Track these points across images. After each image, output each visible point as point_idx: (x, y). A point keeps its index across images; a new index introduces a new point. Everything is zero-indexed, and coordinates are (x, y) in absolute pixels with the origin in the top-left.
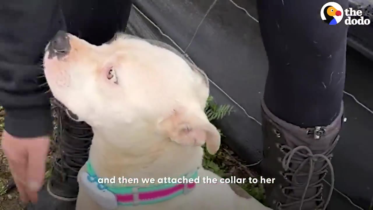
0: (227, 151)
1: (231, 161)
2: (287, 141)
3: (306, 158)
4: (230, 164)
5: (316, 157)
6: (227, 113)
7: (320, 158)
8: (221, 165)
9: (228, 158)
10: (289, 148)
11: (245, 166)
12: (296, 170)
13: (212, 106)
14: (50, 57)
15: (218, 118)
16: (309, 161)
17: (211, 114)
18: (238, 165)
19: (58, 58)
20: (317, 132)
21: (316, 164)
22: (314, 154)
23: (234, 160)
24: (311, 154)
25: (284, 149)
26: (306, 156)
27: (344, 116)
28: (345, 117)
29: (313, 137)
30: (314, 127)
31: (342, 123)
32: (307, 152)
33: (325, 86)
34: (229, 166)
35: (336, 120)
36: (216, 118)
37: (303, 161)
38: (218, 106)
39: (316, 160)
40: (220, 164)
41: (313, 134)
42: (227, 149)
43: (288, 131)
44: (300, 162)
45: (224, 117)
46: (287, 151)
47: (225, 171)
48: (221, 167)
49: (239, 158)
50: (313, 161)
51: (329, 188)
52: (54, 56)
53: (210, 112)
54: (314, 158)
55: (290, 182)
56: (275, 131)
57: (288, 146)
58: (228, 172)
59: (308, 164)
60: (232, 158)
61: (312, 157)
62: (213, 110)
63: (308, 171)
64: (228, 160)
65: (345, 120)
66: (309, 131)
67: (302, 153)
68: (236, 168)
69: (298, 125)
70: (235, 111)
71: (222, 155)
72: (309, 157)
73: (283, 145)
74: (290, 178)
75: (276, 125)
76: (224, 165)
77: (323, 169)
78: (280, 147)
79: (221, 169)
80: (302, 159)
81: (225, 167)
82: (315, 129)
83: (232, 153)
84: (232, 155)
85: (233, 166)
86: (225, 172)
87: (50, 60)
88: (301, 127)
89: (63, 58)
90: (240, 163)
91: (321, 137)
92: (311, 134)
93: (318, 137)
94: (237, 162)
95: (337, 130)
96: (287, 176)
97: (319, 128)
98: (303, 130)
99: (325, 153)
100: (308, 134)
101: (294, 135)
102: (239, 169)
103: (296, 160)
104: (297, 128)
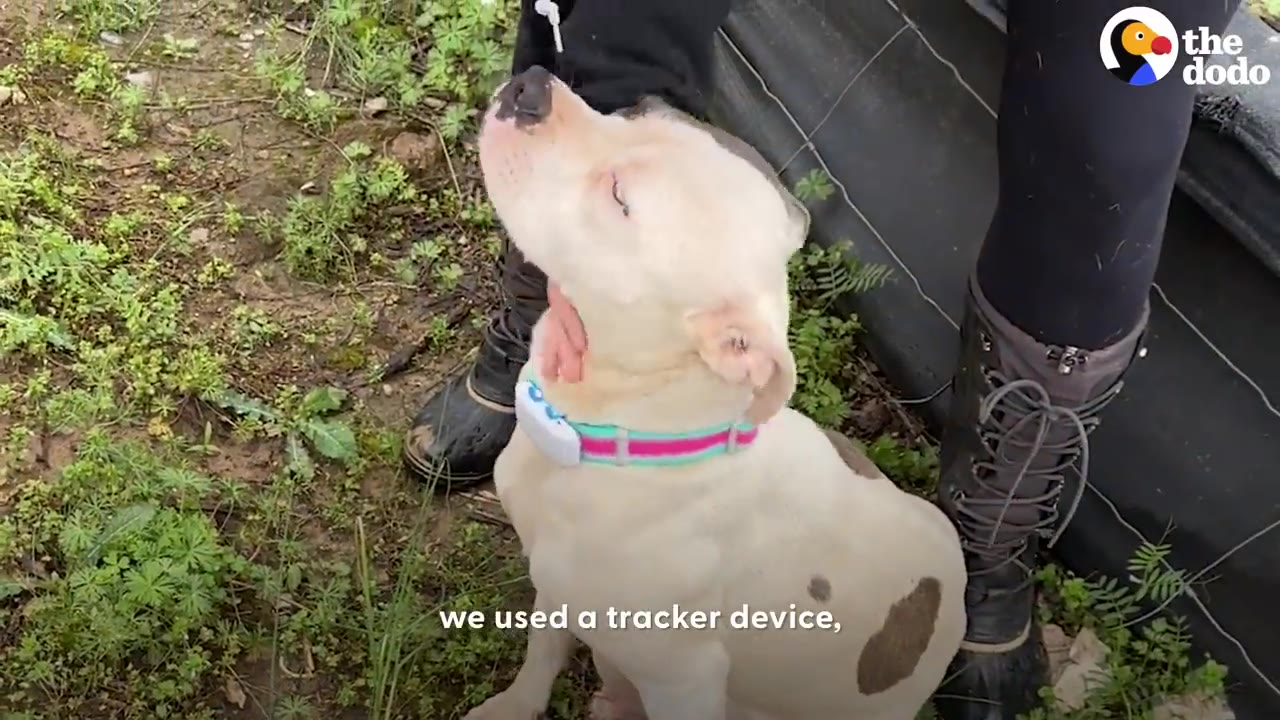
0: (864, 364)
1: (869, 386)
2: (1003, 363)
3: (1034, 409)
4: (868, 391)
5: (1057, 413)
6: (879, 281)
7: (1064, 416)
8: (848, 391)
9: (864, 377)
10: (1003, 379)
11: (897, 402)
12: (1009, 429)
13: (847, 261)
14: (501, 115)
15: (857, 290)
16: (1039, 417)
17: (843, 278)
18: (882, 396)
19: (519, 125)
20: (1067, 358)
21: (1053, 427)
22: (1052, 404)
23: (876, 384)
24: (1046, 403)
25: (993, 379)
26: (1035, 405)
27: (1142, 342)
28: (1145, 346)
29: (1057, 366)
30: (1063, 346)
31: (1134, 356)
32: (1040, 397)
33: (1100, 265)
34: (863, 396)
35: (1121, 343)
36: (855, 287)
37: (1026, 414)
38: (860, 266)
39: (1054, 418)
40: (844, 389)
41: (1058, 359)
42: (866, 359)
43: (1009, 342)
44: (1020, 416)
45: (871, 289)
46: (999, 384)
47: (852, 404)
48: (845, 395)
49: (887, 382)
50: (1048, 419)
51: (1077, 479)
52: (510, 116)
53: (842, 275)
54: (1052, 412)
55: (992, 453)
56: (983, 336)
57: (1003, 373)
58: (859, 409)
59: (1036, 422)
60: (873, 381)
61: (1046, 409)
62: (848, 270)
63: (1033, 439)
64: (863, 383)
65: (1143, 353)
66: (1052, 352)
67: (1028, 395)
68: (877, 403)
69: (1030, 334)
70: (896, 280)
71: (853, 369)
72: (1042, 408)
73: (993, 369)
74: (994, 444)
75: (987, 324)
76: (852, 391)
77: (1069, 443)
78: (986, 372)
79: (844, 399)
80: (1026, 410)
81: (855, 396)
82: (1065, 352)
83: (874, 368)
84: (874, 373)
85: (872, 397)
86: (853, 408)
87: (499, 123)
88: (1037, 341)
89: (528, 128)
90: (888, 394)
91: (1074, 372)
92: (1055, 360)
93: (1067, 370)
94: (882, 390)
95: (1116, 367)
96: (989, 440)
97: (1073, 350)
98: (1040, 346)
99: (1079, 409)
100: (1049, 357)
101: (1019, 353)
102: (885, 406)
103: (1015, 409)
104: (1029, 339)
